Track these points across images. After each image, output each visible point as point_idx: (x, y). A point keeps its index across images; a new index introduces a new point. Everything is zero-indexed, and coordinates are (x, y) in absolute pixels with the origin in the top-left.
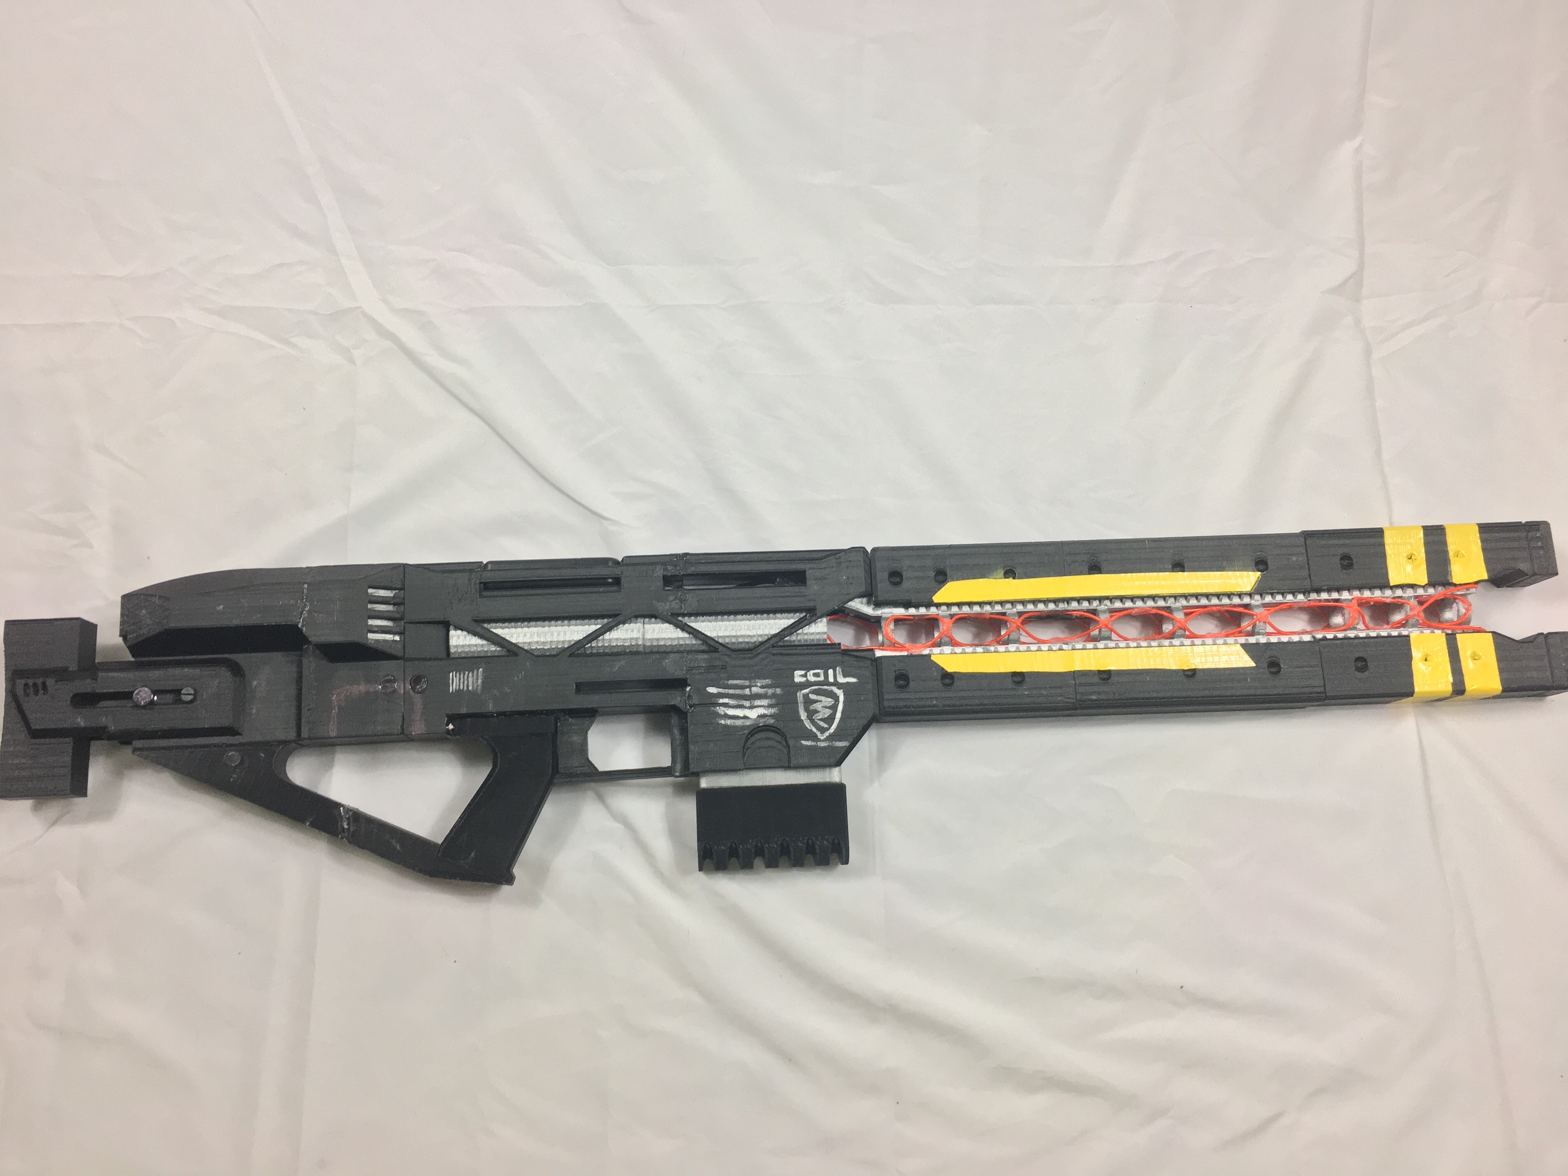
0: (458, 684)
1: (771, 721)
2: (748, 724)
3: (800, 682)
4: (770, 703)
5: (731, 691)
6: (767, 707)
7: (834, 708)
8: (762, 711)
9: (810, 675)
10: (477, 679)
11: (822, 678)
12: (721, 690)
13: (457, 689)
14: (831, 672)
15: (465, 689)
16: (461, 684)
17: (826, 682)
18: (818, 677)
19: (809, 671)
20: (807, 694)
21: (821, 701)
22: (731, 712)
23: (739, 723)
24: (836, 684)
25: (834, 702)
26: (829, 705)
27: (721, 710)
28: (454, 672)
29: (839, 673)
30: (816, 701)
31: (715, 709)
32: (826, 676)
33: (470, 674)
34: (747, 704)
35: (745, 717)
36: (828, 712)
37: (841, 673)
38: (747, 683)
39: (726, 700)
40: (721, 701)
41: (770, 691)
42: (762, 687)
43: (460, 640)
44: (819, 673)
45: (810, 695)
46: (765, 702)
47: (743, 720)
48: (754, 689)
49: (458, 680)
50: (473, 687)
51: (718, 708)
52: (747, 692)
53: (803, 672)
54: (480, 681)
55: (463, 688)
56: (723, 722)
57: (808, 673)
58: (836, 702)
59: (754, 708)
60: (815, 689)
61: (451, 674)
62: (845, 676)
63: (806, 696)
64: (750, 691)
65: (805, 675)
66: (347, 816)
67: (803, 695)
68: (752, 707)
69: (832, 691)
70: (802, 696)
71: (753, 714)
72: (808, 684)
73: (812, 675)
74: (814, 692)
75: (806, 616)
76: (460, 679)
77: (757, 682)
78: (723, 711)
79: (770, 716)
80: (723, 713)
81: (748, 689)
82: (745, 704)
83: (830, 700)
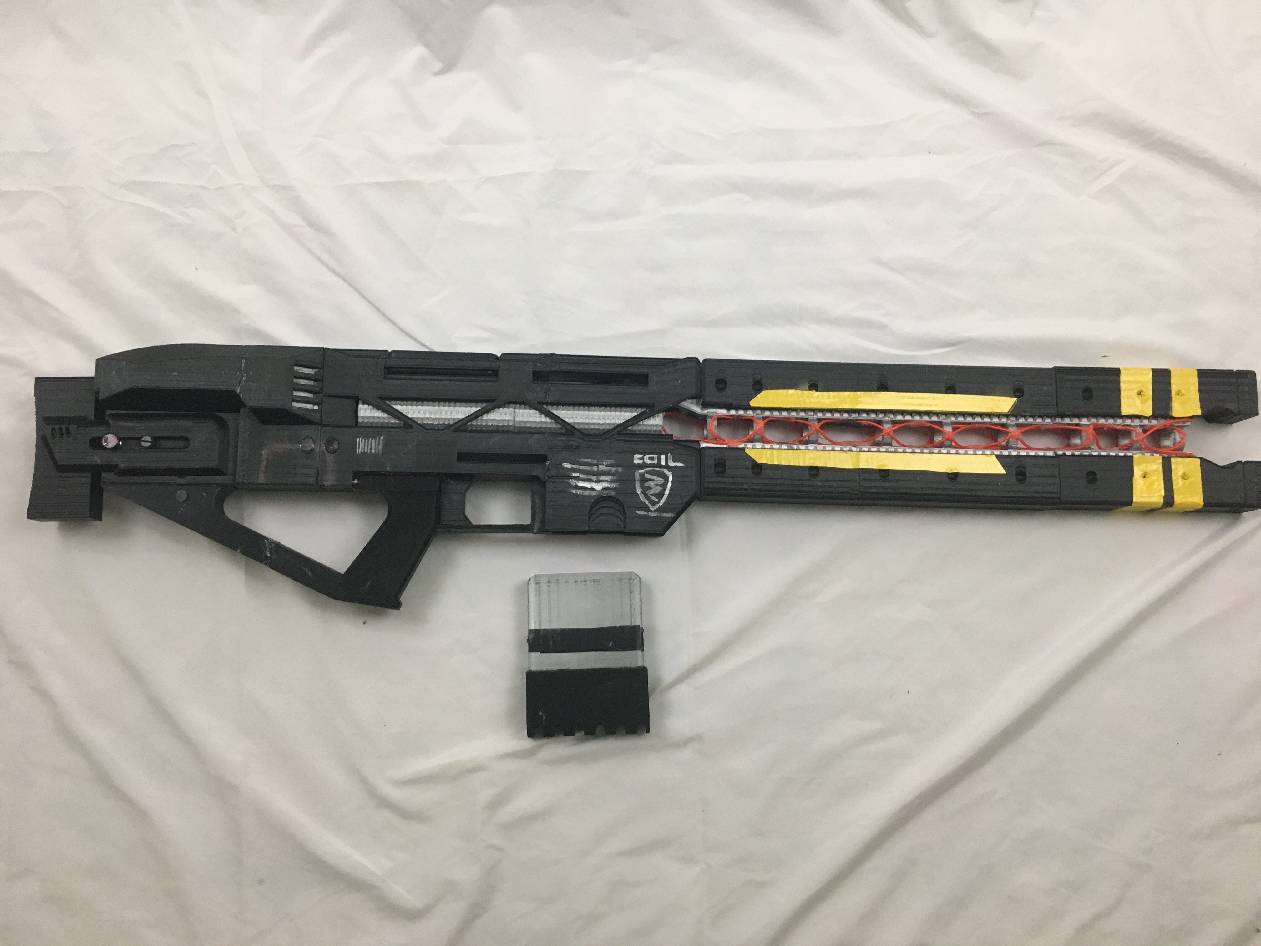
0: (363, 448)
1: (613, 493)
2: (594, 494)
3: (638, 463)
4: (613, 479)
5: (582, 468)
6: (610, 482)
7: (664, 486)
8: (605, 485)
9: (646, 458)
10: (379, 445)
11: (656, 462)
12: (574, 466)
13: (363, 452)
14: (663, 457)
15: (369, 452)
16: (366, 448)
17: (659, 465)
18: (652, 460)
19: (646, 456)
20: (643, 474)
21: (654, 480)
22: (581, 484)
23: (587, 493)
24: (667, 467)
25: (664, 481)
26: (660, 483)
27: (573, 482)
28: (361, 438)
29: (670, 458)
30: (650, 480)
31: (569, 481)
32: (659, 459)
33: (374, 440)
34: (594, 478)
35: (592, 489)
36: (659, 489)
37: (671, 458)
38: (595, 462)
39: (577, 475)
40: (574, 475)
41: (613, 469)
42: (607, 466)
43: (366, 412)
44: (653, 457)
45: (645, 474)
46: (609, 478)
47: (590, 491)
48: (601, 467)
49: (363, 445)
50: (375, 451)
51: (570, 480)
52: (595, 468)
53: (641, 456)
54: (381, 447)
55: (367, 451)
56: (574, 491)
57: (645, 457)
58: (665, 481)
59: (600, 482)
60: (650, 470)
61: (358, 439)
62: (674, 461)
63: (642, 475)
64: (598, 468)
65: (642, 459)
66: (270, 547)
67: (640, 474)
68: (598, 481)
69: (663, 473)
70: (638, 475)
71: (598, 487)
72: (644, 466)
73: (648, 458)
74: (648, 472)
75: (646, 410)
76: (365, 444)
77: (604, 462)
78: (575, 483)
79: (611, 489)
80: (574, 485)
81: (596, 467)
82: (592, 478)
83: (661, 479)
